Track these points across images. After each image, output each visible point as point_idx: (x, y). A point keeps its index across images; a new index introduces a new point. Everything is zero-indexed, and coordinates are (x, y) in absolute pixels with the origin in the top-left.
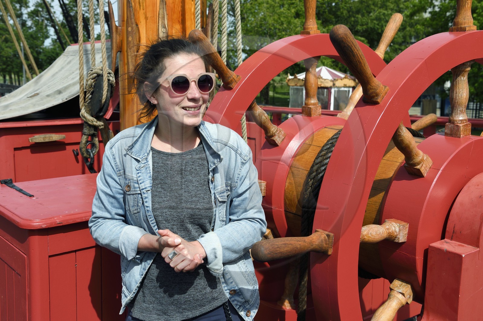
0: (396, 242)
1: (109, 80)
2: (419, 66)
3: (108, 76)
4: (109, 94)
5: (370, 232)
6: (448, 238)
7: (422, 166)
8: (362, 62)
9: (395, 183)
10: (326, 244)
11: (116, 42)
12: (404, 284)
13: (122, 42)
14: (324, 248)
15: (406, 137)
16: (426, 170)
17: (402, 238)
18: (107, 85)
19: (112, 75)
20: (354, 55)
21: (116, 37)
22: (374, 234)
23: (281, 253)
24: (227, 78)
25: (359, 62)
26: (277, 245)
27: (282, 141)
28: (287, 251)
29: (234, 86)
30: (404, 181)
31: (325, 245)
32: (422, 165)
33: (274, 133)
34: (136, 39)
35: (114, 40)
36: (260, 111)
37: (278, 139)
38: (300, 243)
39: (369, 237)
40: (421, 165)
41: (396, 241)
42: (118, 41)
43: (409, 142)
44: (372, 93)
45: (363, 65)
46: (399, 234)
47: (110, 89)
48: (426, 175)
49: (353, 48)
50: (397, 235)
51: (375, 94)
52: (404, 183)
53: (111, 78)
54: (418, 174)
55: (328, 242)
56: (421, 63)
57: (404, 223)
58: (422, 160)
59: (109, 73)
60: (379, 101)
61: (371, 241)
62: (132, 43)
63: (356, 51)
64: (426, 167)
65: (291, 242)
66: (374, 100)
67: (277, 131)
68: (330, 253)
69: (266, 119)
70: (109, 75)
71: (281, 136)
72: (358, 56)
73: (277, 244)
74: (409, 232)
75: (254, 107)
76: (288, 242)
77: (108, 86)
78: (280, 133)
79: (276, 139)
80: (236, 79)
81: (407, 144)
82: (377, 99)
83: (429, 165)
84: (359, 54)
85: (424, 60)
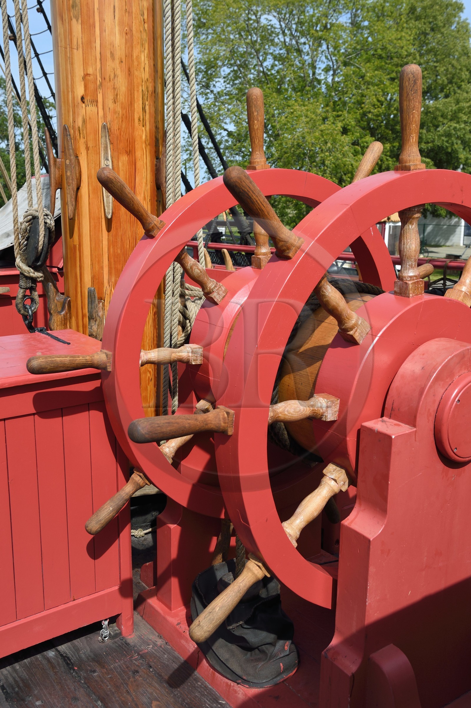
0: (323, 421)
1: (46, 223)
2: (342, 214)
3: (45, 219)
4: (46, 239)
5: (286, 409)
6: (386, 417)
7: (355, 332)
8: (264, 209)
9: (330, 350)
10: (225, 423)
11: (55, 178)
12: (338, 469)
13: (61, 177)
14: (222, 428)
15: (332, 298)
16: (362, 336)
17: (331, 415)
18: (43, 229)
19: (49, 217)
20: (253, 202)
21: (55, 171)
22: (292, 411)
23: (163, 432)
24: (147, 225)
25: (260, 210)
26: (158, 424)
27: (222, 299)
28: (170, 430)
29: (156, 233)
30: (339, 348)
31: (223, 424)
32: (356, 330)
33: (212, 289)
34: (76, 174)
35: (52, 176)
36: (192, 262)
37: (217, 297)
38: (190, 421)
39: (285, 414)
40: (354, 330)
41: (324, 419)
42: (57, 176)
43: (337, 303)
44: (282, 246)
45: (266, 213)
46: (327, 411)
47: (47, 234)
48: (361, 342)
49: (251, 193)
50: (324, 412)
51: (285, 248)
52: (339, 350)
53: (48, 221)
54: (352, 342)
55: (227, 421)
56: (345, 210)
57: (333, 398)
58: (356, 325)
59: (47, 215)
60: (290, 255)
61: (288, 420)
62: (71, 178)
63: (255, 197)
64: (362, 332)
65: (177, 420)
66: (286, 254)
67: (215, 286)
68: (230, 433)
69: (201, 272)
70: (46, 217)
71: (221, 292)
72: (258, 203)
73: (159, 422)
74: (340, 409)
75: (184, 258)
76: (173, 421)
77: (45, 231)
78: (220, 289)
79: (215, 297)
80: (158, 225)
81: (334, 306)
82: (288, 253)
83: (366, 331)
84: (259, 200)
85: (349, 206)
